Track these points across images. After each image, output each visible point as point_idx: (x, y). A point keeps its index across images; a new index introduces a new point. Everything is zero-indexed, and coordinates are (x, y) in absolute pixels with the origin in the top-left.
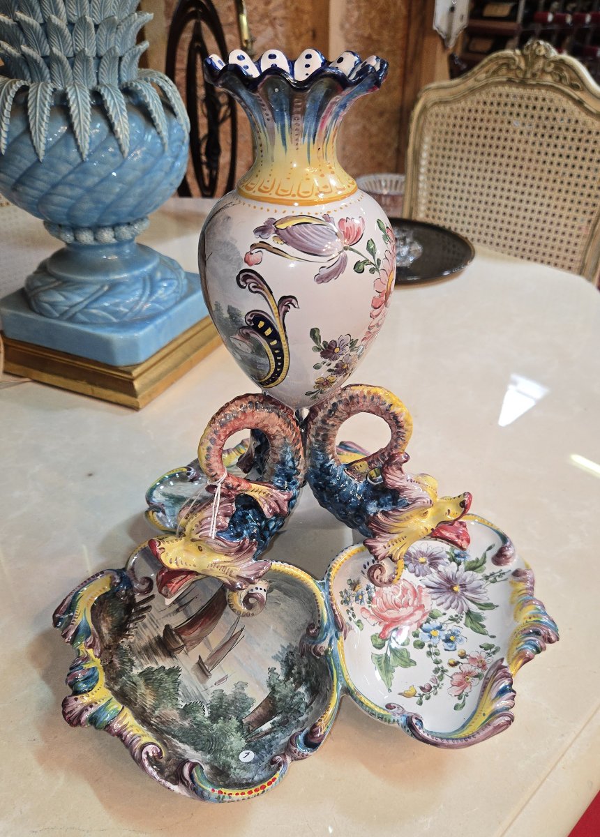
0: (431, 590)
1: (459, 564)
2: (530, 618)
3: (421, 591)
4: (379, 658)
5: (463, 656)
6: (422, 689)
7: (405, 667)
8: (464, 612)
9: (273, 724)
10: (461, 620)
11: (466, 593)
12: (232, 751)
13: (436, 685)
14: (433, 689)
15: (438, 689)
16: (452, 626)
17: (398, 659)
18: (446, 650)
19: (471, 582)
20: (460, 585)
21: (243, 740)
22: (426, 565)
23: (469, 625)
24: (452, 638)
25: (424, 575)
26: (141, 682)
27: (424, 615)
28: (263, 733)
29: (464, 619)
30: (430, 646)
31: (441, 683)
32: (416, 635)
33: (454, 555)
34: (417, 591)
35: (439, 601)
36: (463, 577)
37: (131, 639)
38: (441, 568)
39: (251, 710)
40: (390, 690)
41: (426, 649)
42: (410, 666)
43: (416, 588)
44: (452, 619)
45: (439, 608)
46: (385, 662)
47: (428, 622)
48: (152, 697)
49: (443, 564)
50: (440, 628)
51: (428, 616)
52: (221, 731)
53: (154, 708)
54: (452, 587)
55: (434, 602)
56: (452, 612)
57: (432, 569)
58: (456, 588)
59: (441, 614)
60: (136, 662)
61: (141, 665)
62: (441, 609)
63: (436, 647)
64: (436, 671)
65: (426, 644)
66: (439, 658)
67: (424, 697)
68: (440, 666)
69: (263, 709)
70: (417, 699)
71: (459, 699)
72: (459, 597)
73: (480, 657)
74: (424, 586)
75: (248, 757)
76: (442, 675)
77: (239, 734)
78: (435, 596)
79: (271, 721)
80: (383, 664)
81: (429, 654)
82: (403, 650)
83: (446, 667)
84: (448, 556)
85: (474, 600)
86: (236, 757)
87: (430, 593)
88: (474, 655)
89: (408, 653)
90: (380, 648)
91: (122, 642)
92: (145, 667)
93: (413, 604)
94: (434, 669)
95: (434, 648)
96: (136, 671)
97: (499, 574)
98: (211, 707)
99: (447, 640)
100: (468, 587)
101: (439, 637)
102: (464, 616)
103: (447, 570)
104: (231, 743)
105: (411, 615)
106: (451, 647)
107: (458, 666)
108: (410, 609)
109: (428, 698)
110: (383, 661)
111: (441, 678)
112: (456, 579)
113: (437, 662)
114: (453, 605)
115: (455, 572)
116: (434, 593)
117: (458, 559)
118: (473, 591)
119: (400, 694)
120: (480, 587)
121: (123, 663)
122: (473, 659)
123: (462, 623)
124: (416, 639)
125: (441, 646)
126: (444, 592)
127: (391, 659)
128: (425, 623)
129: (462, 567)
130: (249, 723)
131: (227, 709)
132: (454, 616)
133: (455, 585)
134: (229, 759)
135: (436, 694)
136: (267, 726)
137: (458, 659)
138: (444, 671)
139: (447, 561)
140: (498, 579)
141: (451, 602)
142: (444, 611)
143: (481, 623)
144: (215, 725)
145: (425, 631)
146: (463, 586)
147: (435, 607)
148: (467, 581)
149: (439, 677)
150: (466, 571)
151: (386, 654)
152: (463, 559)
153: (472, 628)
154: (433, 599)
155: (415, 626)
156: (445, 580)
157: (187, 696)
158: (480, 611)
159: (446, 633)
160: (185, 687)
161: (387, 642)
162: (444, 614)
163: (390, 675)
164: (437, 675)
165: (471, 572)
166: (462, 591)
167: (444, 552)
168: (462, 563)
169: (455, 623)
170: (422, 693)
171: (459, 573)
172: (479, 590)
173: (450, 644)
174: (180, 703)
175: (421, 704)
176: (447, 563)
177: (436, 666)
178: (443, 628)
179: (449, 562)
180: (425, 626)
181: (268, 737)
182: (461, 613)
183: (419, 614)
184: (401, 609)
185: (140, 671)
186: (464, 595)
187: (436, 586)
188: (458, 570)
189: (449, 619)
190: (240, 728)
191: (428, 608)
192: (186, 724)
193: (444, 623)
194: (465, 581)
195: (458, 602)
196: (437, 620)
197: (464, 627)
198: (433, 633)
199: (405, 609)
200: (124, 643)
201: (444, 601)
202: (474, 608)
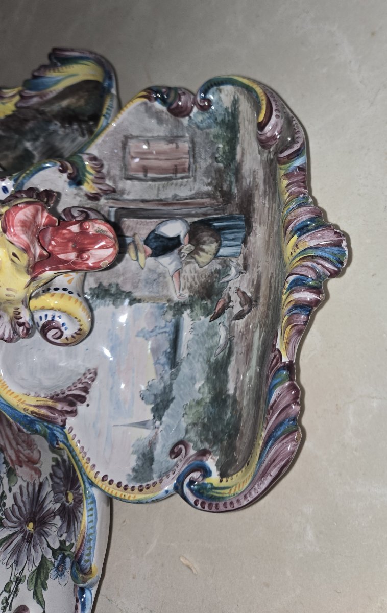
0: (37, 488)
1: (54, 552)
3: (36, 471)
8: (4, 517)
11: (20, 537)
19: (29, 553)
20: (32, 536)
22: (64, 500)
25: (53, 489)
26: (19, 152)
27: (12, 461)
33: (66, 554)
34: (35, 466)
35: (25, 491)
36: (38, 547)
37: (61, 132)
38: (58, 521)
43: (38, 465)
45: (17, 486)
49: (61, 527)
51: (11, 465)
54: (34, 522)
55: (26, 484)
56: (9, 502)
57: (59, 505)
58: (31, 527)
59: (11, 485)
60: (38, 143)
61: (36, 148)
72: (20, 524)
74: (41, 481)
78: (31, 489)
84: (68, 544)
85: (10, 541)
87: (34, 484)
91: (56, 124)
92: (35, 153)
93: (21, 452)
96: (28, 145)
97: (9, 601)
100: (26, 545)
103: (54, 529)
105: (10, 443)
108: (15, 444)
112: (41, 535)
114: (16, 508)
115: (49, 540)
116: (34, 489)
117: (60, 557)
118: (17, 550)
120: (17, 563)
121: (32, 130)
126: (32, 505)
128: (5, 458)
129: (49, 556)
132: (4, 501)
133: (34, 528)
139: (64, 537)
140: (5, 594)
141: (19, 508)
142: (13, 490)
146: (30, 539)
147: (20, 482)
148: (31, 550)
150: (42, 557)
152: (56, 564)
154: (28, 485)
156: (44, 517)
162: (10, 490)
165: (38, 563)
166: (26, 533)
167: (74, 541)
168: (54, 561)
171: (45, 545)
172: (15, 558)
176: (62, 536)
179: (62, 539)
182: (4, 513)
183: (13, 456)
184: (10, 431)
185: (30, 148)
186: (21, 531)
187: (41, 499)
188: (49, 546)
191: (18, 470)
194: (34, 546)
195: (16, 517)
196: (5, 475)
200: (56, 126)
201: (23, 499)
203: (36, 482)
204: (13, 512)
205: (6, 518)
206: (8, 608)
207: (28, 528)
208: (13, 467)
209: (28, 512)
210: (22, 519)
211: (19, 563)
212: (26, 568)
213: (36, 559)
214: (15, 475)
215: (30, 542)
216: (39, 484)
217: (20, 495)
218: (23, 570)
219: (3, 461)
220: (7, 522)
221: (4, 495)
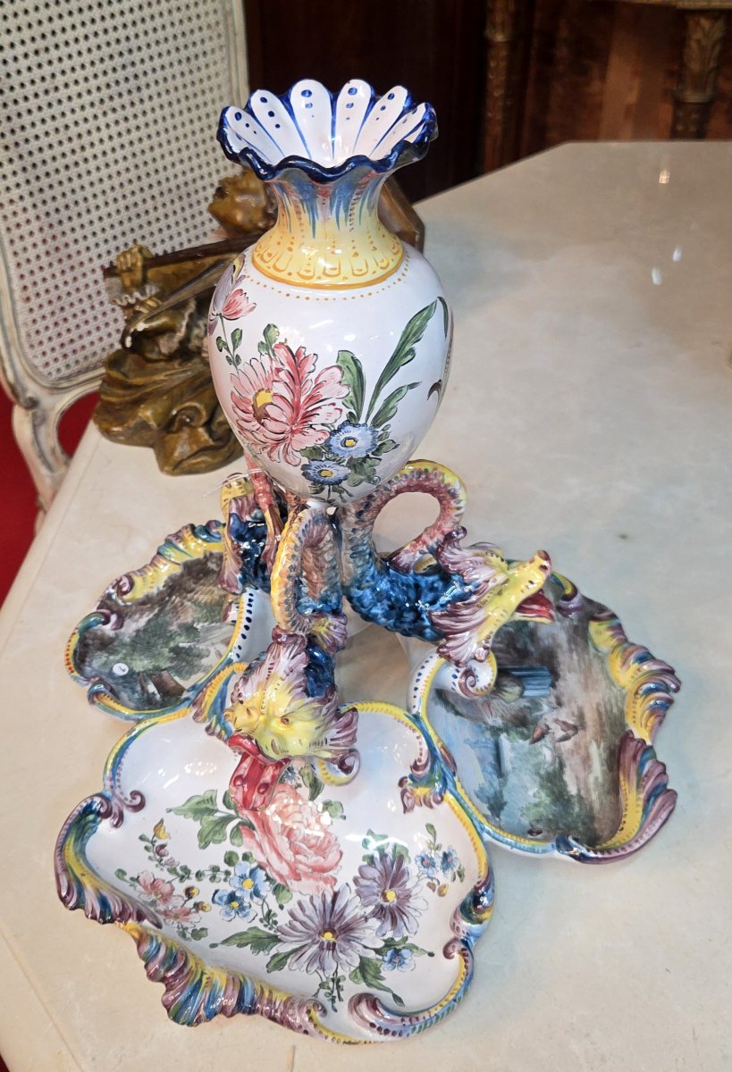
0: (329, 899)
1: (377, 951)
2: (208, 978)
3: (326, 881)
4: (212, 800)
5: (198, 906)
6: (163, 846)
7: (200, 834)
8: (279, 934)
9: (153, 693)
10: (265, 926)
11: (315, 948)
12: (131, 659)
13: (163, 862)
14: (158, 857)
15: (157, 863)
16: (256, 909)
17: (211, 826)
18: (216, 892)
19: (337, 960)
20: (334, 944)
21: (142, 670)
22: (380, 900)
23: (253, 932)
24: (235, 904)
25: (359, 893)
27: (281, 876)
28: (144, 685)
29: (266, 930)
30: (227, 873)
31: (165, 869)
32: (246, 857)
33: (398, 947)
34: (325, 874)
35: (308, 906)
36: (350, 951)
38: (374, 923)
39: (177, 678)
40: (169, 811)
41: (224, 867)
42: (201, 841)
43: (331, 873)
44: (269, 915)
45: (293, 902)
46: (207, 809)
47: (268, 878)
48: (209, 601)
49: (381, 928)
50: (256, 893)
51: (279, 881)
52: (159, 654)
53: (196, 603)
54: (333, 932)
55: (308, 898)
56: (283, 919)
57: (371, 908)
58: (328, 937)
59: (283, 902)
62: (291, 905)
63: (225, 880)
64: (186, 871)
65: (231, 869)
66: (206, 880)
67: (150, 845)
68: (193, 876)
69: (174, 687)
70: (150, 835)
71: (132, 879)
72: (310, 937)
73: (187, 920)
74: (336, 889)
75: (120, 669)
76: (177, 874)
77: (150, 667)
78: (318, 902)
79: (156, 692)
80: (204, 806)
81: (215, 869)
82: (225, 835)
83: (187, 883)
84: (397, 939)
85: (301, 953)
86: (123, 660)
87: (324, 896)
88: (194, 917)
89: (220, 841)
90: (224, 802)
93: (300, 862)
94: (189, 867)
95: (223, 876)
97: (335, 995)
98: (190, 648)
99: (232, 897)
100: (328, 954)
101: (241, 889)
102: (272, 932)
103: (368, 931)
104: (141, 660)
105: (279, 855)
106: (220, 899)
107: (183, 894)
108: (289, 855)
109: (146, 848)
110: (209, 806)
111: (173, 871)
112: (349, 941)
113: (199, 875)
114: (297, 924)
115: (364, 942)
116: (324, 902)
117: (389, 953)
118: (317, 959)
119: (162, 821)
120: (323, 969)
122: (188, 913)
123: (257, 923)
124: (240, 856)
125: (226, 888)
126: (324, 917)
127: (211, 818)
128: (267, 875)
129: (372, 955)
130: (160, 676)
131: (184, 660)
133: (335, 937)
134: (120, 656)
135: (150, 858)
136: (152, 688)
137: (196, 899)
138: (182, 879)
139: (389, 935)
140: (326, 991)
141: (302, 923)
142: (287, 907)
143: (250, 945)
144: (167, 650)
145: (252, 872)
146: (332, 947)
147: (296, 897)
148: (340, 955)
149: (175, 869)
150: (361, 957)
151: (217, 811)
152: (387, 959)
153: (245, 933)
154: (312, 898)
155: (262, 859)
156: (347, 925)
157: (208, 630)
158: (273, 952)
159: (247, 900)
160: (220, 628)
161: (232, 812)
162: (281, 907)
163: (190, 814)
164: (178, 868)
165: (357, 963)
166: (323, 943)
167: (406, 934)
168: (380, 957)
169: (260, 916)
170: (157, 844)
171: (360, 948)
172: (316, 965)
173: (225, 899)
174: (201, 624)
175: (142, 838)
176: (384, 935)
177: (194, 871)
178: (255, 899)
179: (386, 938)
180: (261, 874)
181: (139, 688)
182: (278, 930)
183: (285, 870)
184: (286, 839)
186: (314, 943)
187: (338, 908)
188: (365, 947)
189: (270, 911)
190: (158, 669)
191: (293, 885)
192: (174, 628)
193: (264, 900)
194: (342, 952)
195: (301, 932)
196: (270, 893)
197: (252, 925)
198: (249, 882)
199: (288, 845)
201: (307, 913)
202: (282, 948)
203: (326, 893)
204: (293, 928)
205: (283, 934)
206: (337, 999)
207: (324, 939)
208: (282, 883)
209: (318, 924)
210: (311, 932)
211: (326, 967)
212: (339, 970)
213: (352, 960)
214: (288, 891)
215: (334, 949)
216: (332, 894)
217: (300, 912)
218: (336, 972)
219: (265, 878)
220: (287, 937)
221: (272, 913)
